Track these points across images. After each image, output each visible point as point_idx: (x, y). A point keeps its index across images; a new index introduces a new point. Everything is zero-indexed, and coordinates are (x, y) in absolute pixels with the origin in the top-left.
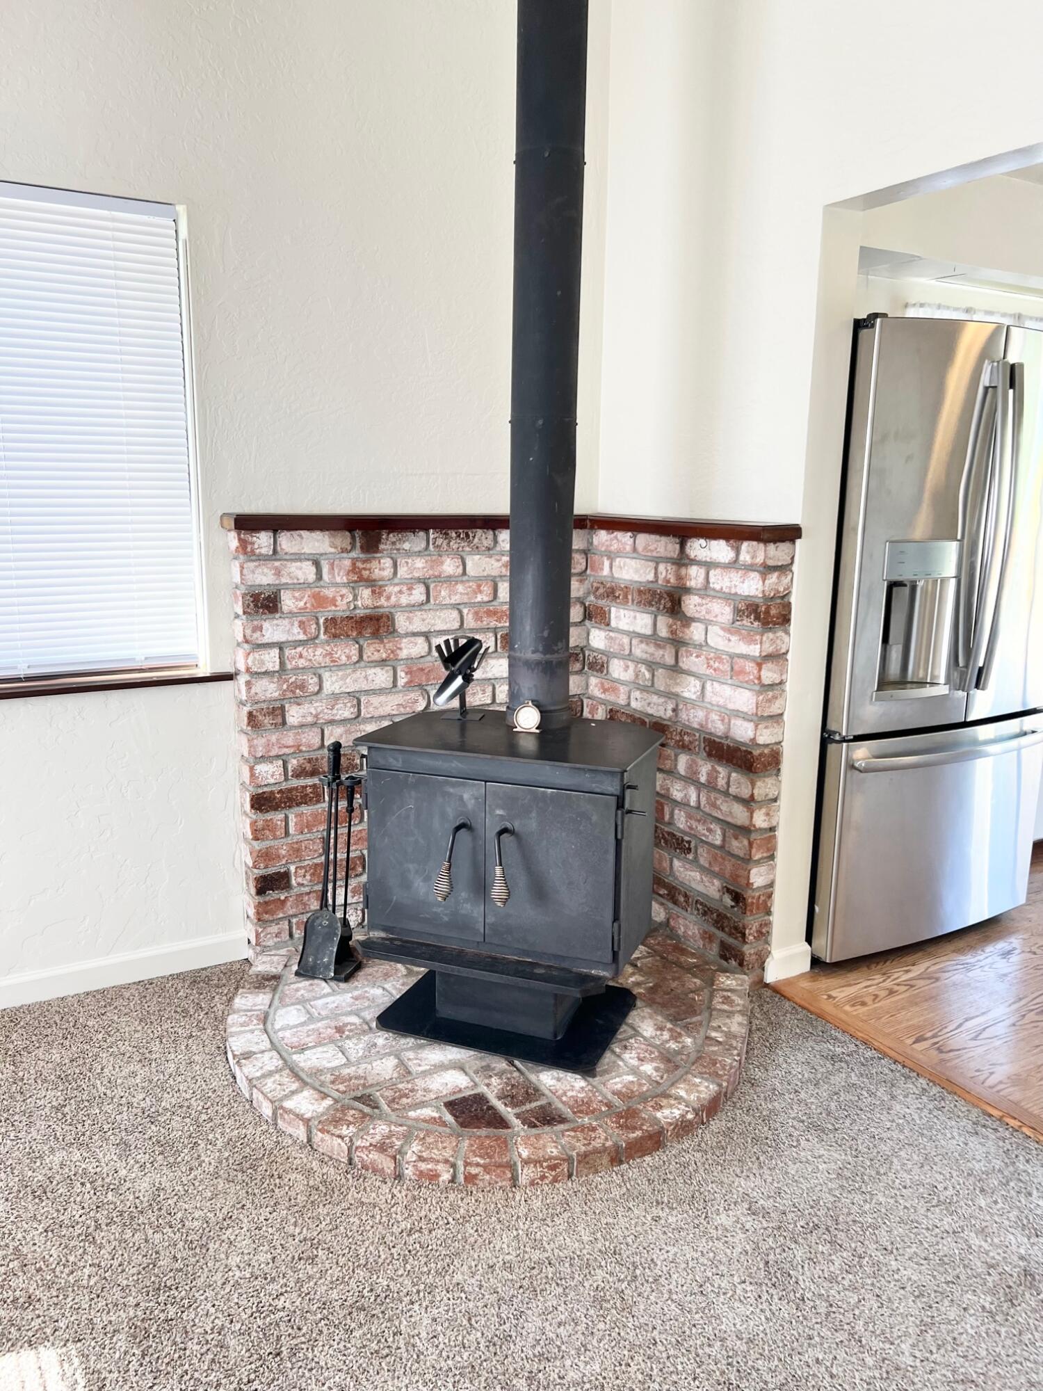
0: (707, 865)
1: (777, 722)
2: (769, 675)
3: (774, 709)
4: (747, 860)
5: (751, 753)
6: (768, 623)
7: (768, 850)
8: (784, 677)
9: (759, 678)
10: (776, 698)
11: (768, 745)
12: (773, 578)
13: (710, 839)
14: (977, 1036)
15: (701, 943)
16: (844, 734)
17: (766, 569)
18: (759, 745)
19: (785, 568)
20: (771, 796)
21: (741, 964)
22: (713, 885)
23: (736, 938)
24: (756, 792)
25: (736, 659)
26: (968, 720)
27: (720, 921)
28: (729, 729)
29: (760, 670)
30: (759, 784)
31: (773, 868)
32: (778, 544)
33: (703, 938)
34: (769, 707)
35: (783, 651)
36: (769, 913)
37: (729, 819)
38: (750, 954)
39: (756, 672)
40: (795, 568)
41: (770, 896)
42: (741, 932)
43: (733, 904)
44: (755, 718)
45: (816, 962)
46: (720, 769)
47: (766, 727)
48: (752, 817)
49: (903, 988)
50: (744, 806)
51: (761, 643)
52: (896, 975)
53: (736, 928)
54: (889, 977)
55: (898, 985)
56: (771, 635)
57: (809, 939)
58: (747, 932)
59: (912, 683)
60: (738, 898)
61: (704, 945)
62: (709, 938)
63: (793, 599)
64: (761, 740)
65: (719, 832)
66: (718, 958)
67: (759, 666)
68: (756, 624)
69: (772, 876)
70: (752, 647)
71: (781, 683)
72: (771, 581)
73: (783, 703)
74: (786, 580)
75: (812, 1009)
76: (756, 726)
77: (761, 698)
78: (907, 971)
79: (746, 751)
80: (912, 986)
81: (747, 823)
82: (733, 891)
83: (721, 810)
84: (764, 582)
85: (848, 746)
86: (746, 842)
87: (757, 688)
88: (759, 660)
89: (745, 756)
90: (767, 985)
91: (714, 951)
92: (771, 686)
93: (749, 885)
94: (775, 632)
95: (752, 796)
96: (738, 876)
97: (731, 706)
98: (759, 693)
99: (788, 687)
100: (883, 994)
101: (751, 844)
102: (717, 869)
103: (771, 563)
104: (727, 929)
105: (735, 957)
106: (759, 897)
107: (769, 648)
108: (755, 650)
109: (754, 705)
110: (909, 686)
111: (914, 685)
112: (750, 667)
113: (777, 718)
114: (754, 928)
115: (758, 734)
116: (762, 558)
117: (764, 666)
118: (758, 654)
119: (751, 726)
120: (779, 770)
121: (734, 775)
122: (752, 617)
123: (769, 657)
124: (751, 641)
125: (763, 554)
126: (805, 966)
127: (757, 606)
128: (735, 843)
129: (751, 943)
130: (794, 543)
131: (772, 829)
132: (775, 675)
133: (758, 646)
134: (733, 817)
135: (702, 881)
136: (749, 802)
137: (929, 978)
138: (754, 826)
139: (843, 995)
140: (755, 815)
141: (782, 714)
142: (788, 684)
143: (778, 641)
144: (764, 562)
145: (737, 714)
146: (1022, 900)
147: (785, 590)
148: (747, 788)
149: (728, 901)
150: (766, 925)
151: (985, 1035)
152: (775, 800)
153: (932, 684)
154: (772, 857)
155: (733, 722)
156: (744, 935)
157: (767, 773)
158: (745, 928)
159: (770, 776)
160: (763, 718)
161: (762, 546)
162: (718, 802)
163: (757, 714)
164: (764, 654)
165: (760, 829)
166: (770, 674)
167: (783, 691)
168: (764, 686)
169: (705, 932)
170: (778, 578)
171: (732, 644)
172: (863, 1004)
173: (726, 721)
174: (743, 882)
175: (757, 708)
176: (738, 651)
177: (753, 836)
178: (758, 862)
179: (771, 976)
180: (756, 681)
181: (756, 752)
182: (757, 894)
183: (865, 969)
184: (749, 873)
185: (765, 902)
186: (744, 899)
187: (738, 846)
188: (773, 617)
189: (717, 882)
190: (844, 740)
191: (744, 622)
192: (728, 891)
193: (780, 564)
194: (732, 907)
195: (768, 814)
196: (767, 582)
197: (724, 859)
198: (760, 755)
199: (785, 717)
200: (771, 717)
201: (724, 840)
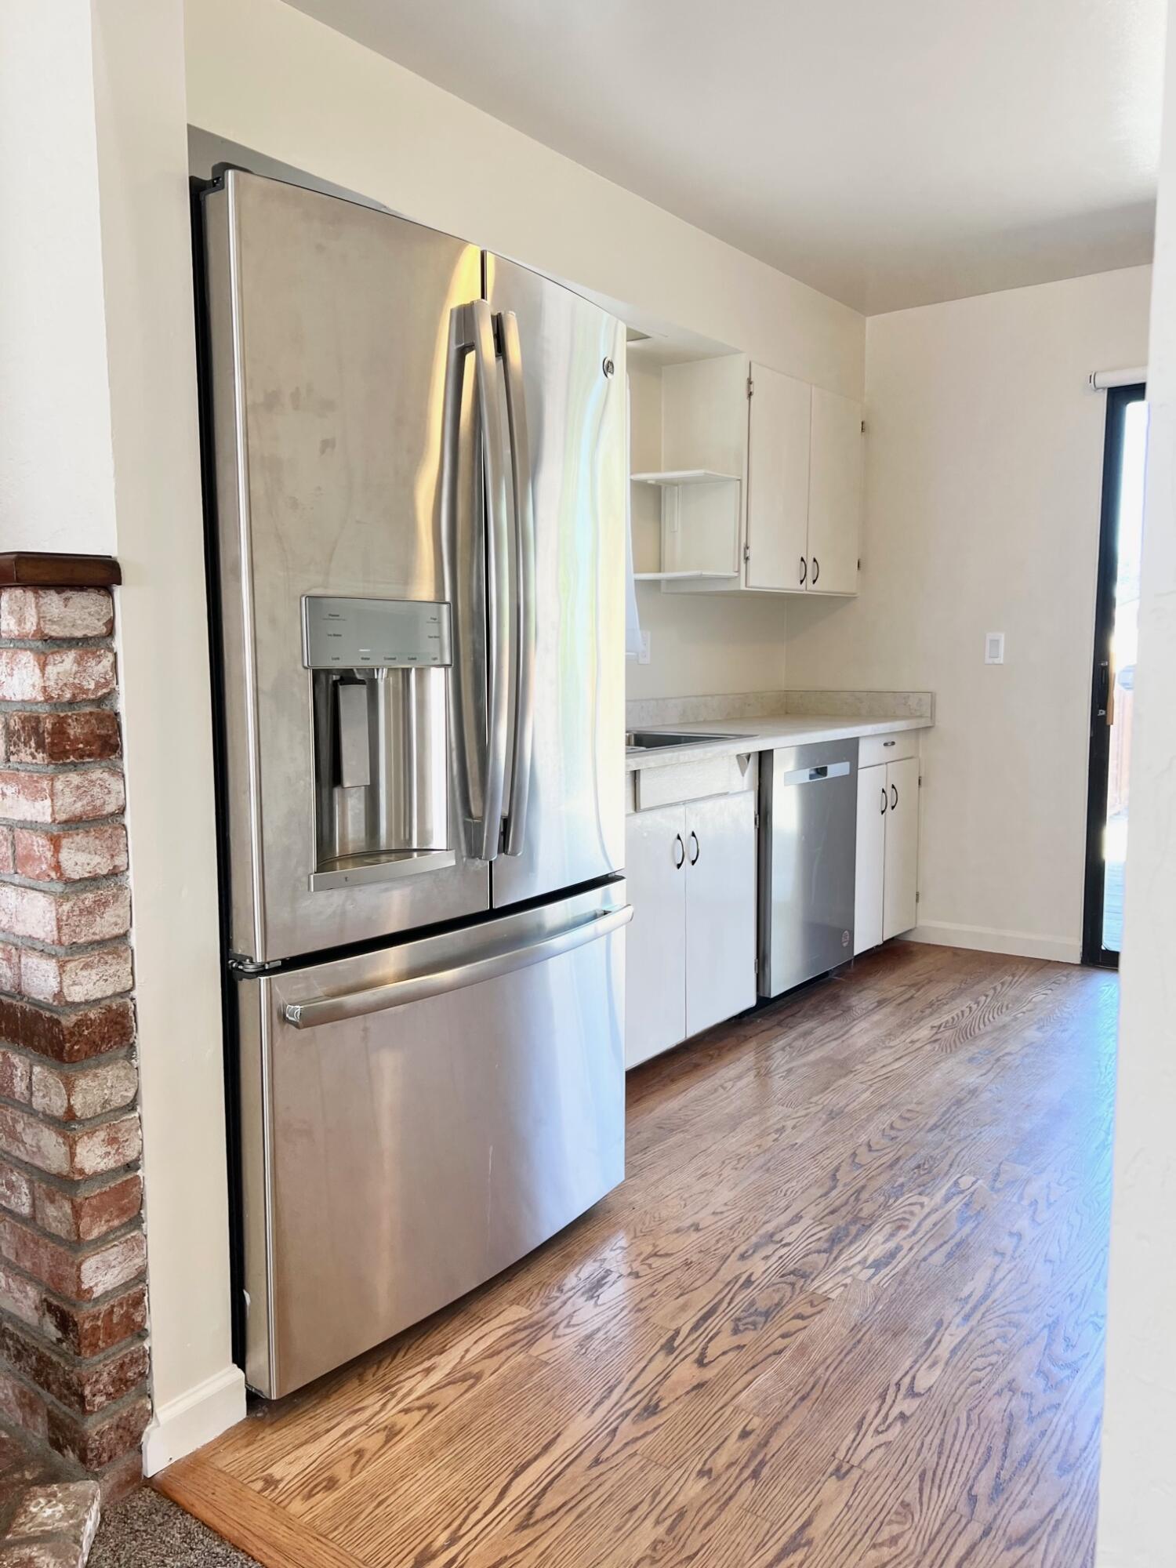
0: (12, 1258)
1: (115, 953)
2: (79, 859)
3: (105, 926)
4: (76, 1245)
5: (58, 1022)
6: (65, 754)
7: (123, 1211)
8: (120, 861)
9: (58, 867)
10: (106, 904)
11: (97, 1001)
12: (65, 663)
13: (13, 1204)
14: (531, 1513)
15: (19, 1414)
16: (259, 959)
17: (49, 644)
18: (74, 1005)
19: (97, 643)
20: (117, 1101)
21: (83, 1459)
22: (26, 1297)
23: (70, 1406)
24: (77, 1102)
25: (17, 831)
26: (496, 906)
27: (42, 1371)
28: (20, 976)
29: (57, 849)
30: (82, 1083)
31: (140, 1243)
32: (68, 594)
33: (21, 1406)
34: (90, 925)
35: (111, 808)
36: (141, 1333)
37: (38, 1162)
38: (101, 1434)
39: (49, 854)
40: (118, 644)
41: (138, 1301)
42: (75, 1394)
43: (60, 1335)
44: (61, 951)
45: (254, 1399)
46: (15, 1059)
47: (87, 966)
48: (72, 1155)
49: (416, 1416)
50: (59, 1134)
51: (52, 795)
52: (407, 1385)
53: (68, 1385)
54: (394, 1394)
55: (406, 1411)
56: (75, 778)
57: (239, 1357)
58: (87, 1391)
59: (389, 852)
60: (65, 1322)
61: (24, 1419)
62: (29, 1404)
63: (122, 706)
64: (76, 994)
65: (25, 1189)
66: (48, 1446)
67: (56, 843)
68: (40, 756)
69: (138, 1261)
70: (39, 804)
71: (115, 873)
72: (60, 668)
73: (124, 912)
74: (99, 668)
75: (224, 1528)
76: (62, 967)
77: (66, 907)
78: (428, 1371)
79: (50, 1019)
80: (430, 1408)
81: (65, 1168)
82: (57, 1307)
83: (24, 1143)
84: (43, 669)
85: (270, 982)
86: (67, 1208)
87: (58, 887)
88: (55, 830)
89: (50, 1029)
90: (149, 1482)
91: (38, 1433)
92: (93, 881)
93: (82, 1294)
94: (86, 772)
95: (70, 1109)
96: (62, 1278)
97: (20, 929)
98: (64, 897)
99: (132, 879)
100: (373, 1443)
101: (77, 1212)
102: (27, 1264)
103: (55, 631)
104: (54, 1387)
105: (72, 1443)
106: (111, 1312)
107: (70, 804)
108: (40, 811)
109: (54, 923)
110: (383, 858)
111: (393, 857)
112: (40, 845)
113: (116, 944)
114: (105, 1378)
115: (67, 981)
116: (34, 620)
117: (65, 842)
118: (49, 820)
119: (50, 967)
120: (132, 1046)
121: (37, 1069)
122: (33, 744)
123: (74, 824)
124: (35, 795)
125: (33, 611)
126: (238, 1411)
127: (38, 720)
128: (51, 1211)
129: (102, 1408)
130: (110, 594)
131: (132, 1166)
132: (97, 859)
133: (48, 802)
134: (44, 1157)
135: (9, 1290)
136: (67, 1124)
137: (463, 1379)
138: (81, 1171)
139: (295, 1469)
140: (79, 1150)
141: (124, 936)
142: (130, 873)
143: (96, 790)
144: (39, 630)
145: (32, 945)
146: (618, 1175)
147: (98, 686)
148: (58, 1094)
149: (52, 1331)
150: (134, 1361)
151: (540, 1512)
152: (132, 1106)
153: (423, 851)
154: (137, 1222)
155: (23, 960)
156: (82, 1398)
157: (103, 1057)
158: (82, 1385)
159: (112, 1061)
160: (75, 949)
161: (30, 595)
162: (19, 1127)
163: (60, 943)
164: (62, 817)
165: (97, 1176)
166: (82, 858)
167: (122, 888)
168: (69, 882)
169: (23, 1394)
170: (78, 661)
171: (8, 802)
172: (331, 1484)
173: (15, 960)
174: (70, 1289)
175: (59, 929)
176: (17, 816)
177: (83, 1193)
178: (103, 1241)
179: (155, 1461)
180: (53, 875)
181: (68, 1021)
182: (105, 1307)
183: (356, 1382)
184: (79, 1269)
185: (128, 1316)
186: (75, 1324)
187: (56, 1215)
188: (77, 740)
189: (32, 1292)
190: (262, 971)
191: (22, 755)
192: (51, 1309)
193: (79, 634)
194: (59, 1341)
195: (112, 1141)
196: (49, 669)
197: (36, 1243)
198: (78, 1024)
199: (133, 940)
200: (101, 943)
201: (33, 1205)
